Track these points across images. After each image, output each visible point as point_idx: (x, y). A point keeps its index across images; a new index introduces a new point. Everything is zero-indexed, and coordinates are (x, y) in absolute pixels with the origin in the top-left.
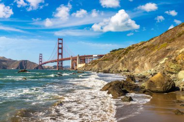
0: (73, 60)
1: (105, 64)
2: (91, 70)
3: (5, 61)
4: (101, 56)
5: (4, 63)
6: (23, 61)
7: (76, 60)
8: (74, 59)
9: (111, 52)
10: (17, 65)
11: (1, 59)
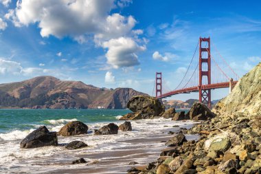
3: (83, 91)
5: (82, 96)
6: (120, 89)
10: (108, 100)
11: (76, 87)
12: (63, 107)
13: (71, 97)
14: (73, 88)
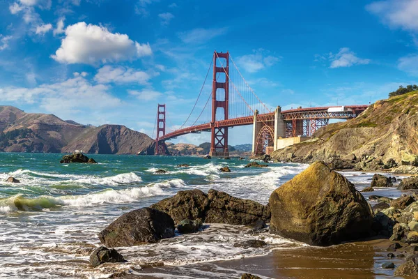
0: (260, 126)
1: (361, 140)
2: (310, 157)
3: (56, 127)
4: (357, 111)
5: (53, 134)
6: (108, 126)
7: (271, 124)
8: (264, 122)
9: (392, 94)
10: (90, 141)
11: (46, 121)
12: (24, 149)
13: (37, 136)
14: (41, 124)
